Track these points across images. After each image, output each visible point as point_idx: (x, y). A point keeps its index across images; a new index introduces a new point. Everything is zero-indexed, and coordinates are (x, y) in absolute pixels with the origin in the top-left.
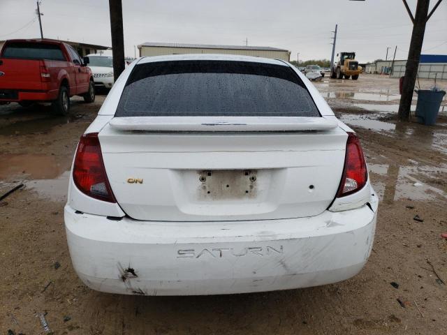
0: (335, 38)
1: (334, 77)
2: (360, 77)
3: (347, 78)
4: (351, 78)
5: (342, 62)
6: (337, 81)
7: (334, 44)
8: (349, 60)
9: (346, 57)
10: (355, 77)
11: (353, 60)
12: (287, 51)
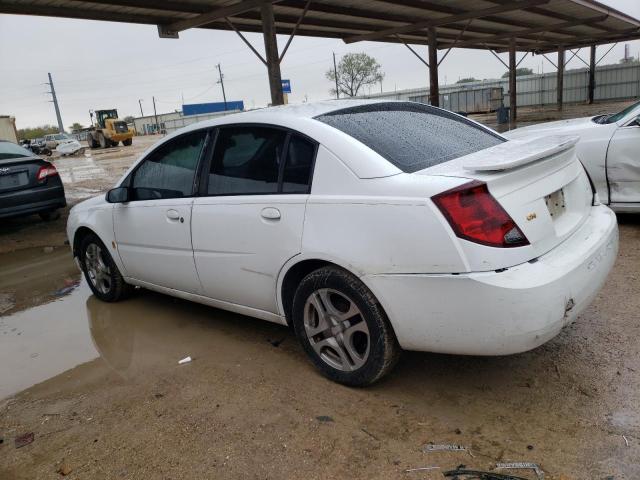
0: (53, 93)
1: (95, 145)
2: (135, 141)
3: (115, 144)
4: (121, 143)
5: (102, 124)
6: (104, 151)
7: (55, 102)
8: (112, 121)
9: (105, 116)
10: (128, 142)
11: (116, 120)
12: (8, 117)
